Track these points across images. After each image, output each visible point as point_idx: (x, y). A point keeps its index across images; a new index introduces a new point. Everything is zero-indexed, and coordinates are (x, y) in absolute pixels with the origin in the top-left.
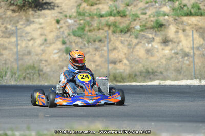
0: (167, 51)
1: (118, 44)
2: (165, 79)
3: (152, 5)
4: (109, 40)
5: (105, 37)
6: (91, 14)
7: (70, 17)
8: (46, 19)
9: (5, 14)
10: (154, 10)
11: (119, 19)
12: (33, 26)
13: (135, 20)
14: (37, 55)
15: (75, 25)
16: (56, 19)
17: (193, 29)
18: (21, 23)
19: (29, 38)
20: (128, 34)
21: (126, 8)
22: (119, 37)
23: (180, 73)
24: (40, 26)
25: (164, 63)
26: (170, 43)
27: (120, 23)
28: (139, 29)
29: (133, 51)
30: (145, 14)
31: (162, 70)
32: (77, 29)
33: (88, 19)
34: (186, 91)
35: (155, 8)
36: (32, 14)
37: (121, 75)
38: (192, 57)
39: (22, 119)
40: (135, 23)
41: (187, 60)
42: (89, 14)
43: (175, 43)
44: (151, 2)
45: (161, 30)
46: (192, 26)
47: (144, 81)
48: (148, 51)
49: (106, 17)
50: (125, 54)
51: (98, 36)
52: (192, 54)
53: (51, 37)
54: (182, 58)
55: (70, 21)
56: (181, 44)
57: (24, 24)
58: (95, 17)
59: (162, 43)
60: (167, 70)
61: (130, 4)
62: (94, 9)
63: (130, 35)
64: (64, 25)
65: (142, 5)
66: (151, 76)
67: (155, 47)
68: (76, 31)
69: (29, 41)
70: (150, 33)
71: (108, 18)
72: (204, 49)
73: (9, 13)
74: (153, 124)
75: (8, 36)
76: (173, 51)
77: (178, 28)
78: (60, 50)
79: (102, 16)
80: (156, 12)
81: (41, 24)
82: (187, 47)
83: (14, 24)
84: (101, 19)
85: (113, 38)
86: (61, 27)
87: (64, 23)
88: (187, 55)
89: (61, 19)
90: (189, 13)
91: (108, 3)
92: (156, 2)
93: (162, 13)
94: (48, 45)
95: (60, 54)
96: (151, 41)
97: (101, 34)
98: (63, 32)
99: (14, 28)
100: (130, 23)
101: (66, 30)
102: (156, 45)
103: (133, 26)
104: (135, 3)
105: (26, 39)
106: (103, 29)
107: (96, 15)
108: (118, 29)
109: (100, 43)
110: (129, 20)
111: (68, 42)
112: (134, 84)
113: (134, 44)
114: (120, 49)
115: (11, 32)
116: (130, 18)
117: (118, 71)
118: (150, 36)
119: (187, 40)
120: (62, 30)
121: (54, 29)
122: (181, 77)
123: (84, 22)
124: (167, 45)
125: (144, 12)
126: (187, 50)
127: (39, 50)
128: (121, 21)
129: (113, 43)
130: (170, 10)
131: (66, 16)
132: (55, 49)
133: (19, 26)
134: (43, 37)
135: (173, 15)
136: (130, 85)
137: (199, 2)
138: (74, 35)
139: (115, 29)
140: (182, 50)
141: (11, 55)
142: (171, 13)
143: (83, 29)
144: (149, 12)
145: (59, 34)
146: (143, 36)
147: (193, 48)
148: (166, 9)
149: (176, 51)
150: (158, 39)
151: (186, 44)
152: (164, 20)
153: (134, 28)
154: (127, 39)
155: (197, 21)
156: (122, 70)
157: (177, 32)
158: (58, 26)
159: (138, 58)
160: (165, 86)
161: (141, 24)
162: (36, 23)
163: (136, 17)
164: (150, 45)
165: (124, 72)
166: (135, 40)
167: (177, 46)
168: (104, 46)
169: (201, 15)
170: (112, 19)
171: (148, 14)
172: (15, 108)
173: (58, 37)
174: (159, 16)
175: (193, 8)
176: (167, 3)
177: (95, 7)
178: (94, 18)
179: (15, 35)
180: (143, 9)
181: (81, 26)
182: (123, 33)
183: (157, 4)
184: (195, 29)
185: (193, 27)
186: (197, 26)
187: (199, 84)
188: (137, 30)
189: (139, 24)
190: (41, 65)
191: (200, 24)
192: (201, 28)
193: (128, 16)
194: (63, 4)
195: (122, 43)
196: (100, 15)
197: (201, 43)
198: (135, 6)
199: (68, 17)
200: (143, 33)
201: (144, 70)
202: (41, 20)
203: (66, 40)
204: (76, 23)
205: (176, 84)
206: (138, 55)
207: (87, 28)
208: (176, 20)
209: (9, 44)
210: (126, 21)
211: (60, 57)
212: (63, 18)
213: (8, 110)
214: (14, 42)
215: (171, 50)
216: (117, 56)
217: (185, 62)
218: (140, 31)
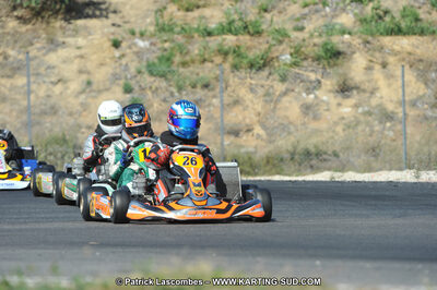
0: (347, 109)
1: (243, 92)
2: (342, 169)
3: (317, 11)
4: (224, 86)
5: (217, 79)
6: (186, 27)
7: (142, 35)
8: (90, 37)
9: (2, 27)
10: (321, 22)
11: (245, 39)
12: (62, 53)
13: (281, 42)
14: (71, 114)
15: (153, 52)
16: (112, 37)
17: (404, 63)
18: (38, 45)
19: (54, 79)
20: (265, 73)
21: (262, 17)
22: (246, 78)
23: (376, 156)
24: (78, 52)
25: (342, 134)
26: (355, 92)
27: (248, 48)
28: (288, 62)
29: (275, 108)
30: (301, 29)
31: (337, 148)
32: (156, 61)
33: (180, 39)
34: (387, 193)
35: (323, 16)
36: (61, 27)
37: (250, 158)
38: (401, 122)
40: (281, 48)
41: (390, 128)
42: (183, 29)
43: (364, 91)
44: (316, 4)
45: (335, 65)
46: (402, 56)
47: (299, 172)
48: (307, 108)
49: (218, 34)
50: (259, 114)
51: (201, 75)
52: (401, 115)
53: (100, 76)
54: (381, 123)
55: (142, 44)
56: (378, 95)
57: (43, 48)
58: (196, 35)
59: (337, 92)
61: (270, 7)
62: (194, 18)
63: (270, 74)
64: (128, 51)
65: (295, 10)
67: (323, 101)
68: (154, 64)
69: (54, 84)
70: (313, 71)
71: (224, 36)
72: (426, 106)
73: (12, 24)
75: (9, 73)
76: (360, 110)
77: (371, 61)
79: (210, 34)
80: (325, 26)
81: (79, 48)
82: (391, 101)
83: (21, 47)
84: (208, 38)
85: (233, 80)
86: (123, 56)
87: (130, 47)
88: (388, 116)
89: (123, 38)
90: (396, 29)
91: (222, 5)
92: (325, 4)
93: (337, 27)
94: (93, 94)
96: (315, 88)
97: (207, 71)
98: (127, 65)
99: (22, 57)
100: (269, 48)
101: (132, 61)
102: (325, 95)
103: (276, 54)
104: (281, 5)
105: (46, 79)
106: (212, 62)
107: (197, 30)
108: (245, 61)
109: (206, 90)
110: (267, 42)
111: (137, 88)
112: (277, 178)
113: (277, 93)
114: (248, 102)
115: (15, 65)
116: (270, 39)
117: (243, 150)
118: (313, 76)
119: (389, 85)
120: (124, 61)
121: (108, 60)
123: (172, 45)
124: (348, 97)
125: (300, 25)
126: (390, 107)
127: (74, 103)
128: (249, 43)
129: (234, 91)
130: (355, 22)
131: (133, 33)
133: (33, 52)
134: (84, 77)
135: (362, 32)
136: (269, 181)
137: (417, 5)
138: (151, 73)
139: (237, 60)
140: (380, 106)
141: (14, 114)
142: (358, 28)
143: (169, 60)
144: (309, 26)
145: (118, 71)
146: (297, 76)
147: (403, 103)
148: (346, 19)
149: (366, 109)
150: (328, 84)
151: (387, 94)
152: (343, 42)
153: (278, 58)
154: (263, 82)
155: (413, 45)
156: (251, 149)
157: (369, 69)
158: (117, 53)
159: (285, 122)
160: (342, 182)
161: (292, 51)
162: (70, 46)
163: (281, 36)
164: (312, 96)
165: (256, 152)
166: (280, 84)
167: (370, 97)
168: (214, 97)
169: (422, 33)
170: (230, 39)
171: (306, 30)
172: (23, 227)
173: (115, 77)
174: (332, 35)
175: (403, 17)
176: (349, 7)
177: (196, 13)
178: (193, 37)
179: (24, 72)
180: (298, 20)
181: (165, 53)
182: (254, 71)
183: (327, 9)
184: (409, 62)
185: (403, 60)
186: (412, 57)
187: (416, 180)
188: (285, 64)
189: (289, 50)
190: (79, 135)
191: (418, 51)
192: (421, 60)
193: (265, 34)
194: (128, 7)
195: (252, 90)
196: (205, 30)
197: (421, 93)
198: (280, 12)
199: (138, 35)
200: (297, 70)
202: (81, 41)
203: (133, 83)
204: (153, 48)
205: (367, 180)
206: (287, 117)
207: (177, 59)
208: (368, 42)
209: (10, 90)
210: (260, 44)
212: (127, 36)
213: (9, 230)
214: (23, 86)
215: (356, 106)
216: (240, 118)
217: (386, 133)
218: (291, 66)
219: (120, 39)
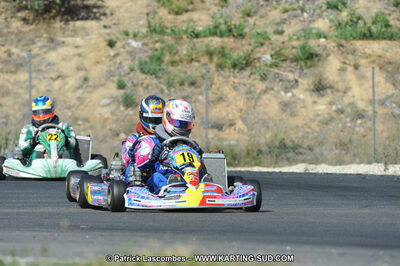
0: (322, 106)
1: (227, 90)
2: (316, 161)
3: (295, 16)
4: (209, 83)
5: (203, 77)
6: (176, 30)
7: (135, 36)
8: (88, 37)
9: (7, 27)
10: (299, 27)
11: (229, 42)
12: (62, 51)
13: (262, 44)
14: (69, 108)
15: (145, 52)
16: (108, 38)
17: (374, 65)
18: (40, 44)
19: (54, 75)
20: (247, 72)
21: (245, 21)
22: (229, 77)
24: (76, 51)
25: (317, 129)
26: (329, 91)
27: (232, 49)
28: (269, 63)
29: (256, 104)
30: (281, 33)
31: (312, 143)
32: (148, 60)
33: (169, 40)
34: (355, 185)
35: (301, 21)
36: (61, 27)
37: (232, 151)
38: (370, 119)
39: (34, 234)
40: (263, 49)
41: (361, 125)
42: (173, 31)
43: (338, 91)
44: (294, 10)
45: (310, 66)
46: (372, 59)
47: (276, 164)
48: (285, 106)
49: (205, 36)
50: (241, 110)
51: (189, 73)
52: (371, 112)
53: (95, 73)
54: (352, 120)
55: (135, 44)
56: (350, 94)
57: (45, 46)
58: (185, 37)
59: (313, 91)
60: (321, 144)
61: (252, 12)
62: (184, 21)
63: (252, 73)
64: (122, 50)
65: (275, 14)
66: (291, 155)
67: (300, 99)
68: (146, 63)
69: (54, 79)
70: (291, 71)
71: (210, 38)
72: (394, 105)
73: (16, 24)
74: (288, 248)
75: (13, 69)
76: (334, 108)
77: (344, 63)
78: (114, 99)
79: (197, 36)
80: (303, 30)
81: (77, 47)
82: (362, 100)
83: (24, 45)
84: (195, 40)
85: (218, 79)
86: (118, 54)
87: (124, 47)
88: (361, 115)
89: (118, 38)
90: (368, 34)
91: (209, 9)
92: (303, 10)
93: (314, 31)
94: (89, 89)
95: (112, 107)
96: (292, 87)
97: (194, 70)
98: (120, 63)
99: (24, 54)
100: (252, 50)
101: (126, 60)
102: (302, 94)
103: (258, 55)
104: (263, 11)
105: (46, 75)
106: (199, 61)
107: (186, 32)
108: (229, 63)
109: (193, 88)
110: (250, 44)
111: (129, 85)
112: (256, 169)
113: (258, 91)
114: (231, 99)
115: (19, 62)
116: (253, 40)
117: (225, 143)
118: (291, 76)
119: (361, 85)
120: (118, 60)
121: (104, 59)
122: (348, 158)
123: (162, 45)
124: (323, 95)
125: (280, 29)
126: (361, 105)
127: (72, 98)
128: (234, 45)
129: (218, 89)
130: (330, 27)
131: (127, 34)
132: (103, 97)
133: (35, 50)
134: (82, 74)
135: (336, 37)
136: (248, 172)
137: (387, 12)
138: (143, 71)
139: (221, 60)
140: (352, 105)
141: (17, 107)
142: (333, 33)
143: (159, 59)
144: (289, 30)
145: (112, 68)
146: (277, 76)
147: (372, 102)
148: (322, 24)
149: (339, 107)
150: (306, 83)
151: (358, 95)
152: (319, 46)
153: (259, 59)
154: (242, 81)
155: (383, 49)
156: (232, 142)
157: (342, 70)
158: (112, 52)
159: (266, 118)
160: (315, 174)
161: (273, 52)
162: (69, 45)
163: (263, 39)
164: (289, 94)
165: (237, 145)
166: (261, 83)
167: (343, 96)
168: (200, 94)
169: (391, 38)
170: (216, 41)
171: (286, 34)
172: (21, 210)
173: (110, 75)
174: (309, 38)
175: (374, 23)
176: (325, 13)
177: (185, 17)
178: (181, 38)
179: (27, 68)
180: (278, 24)
181: (156, 53)
182: (237, 70)
183: (305, 15)
184: (379, 64)
185: (374, 62)
186: (382, 60)
187: (383, 173)
188: (266, 65)
189: (270, 52)
191: (388, 55)
192: (390, 63)
193: (248, 37)
194: (122, 10)
195: (234, 88)
196: (193, 32)
197: (390, 93)
198: (262, 17)
199: (131, 36)
200: (276, 70)
201: (277, 143)
202: (79, 41)
203: (126, 80)
204: (145, 47)
205: (338, 172)
206: (266, 113)
207: (167, 58)
208: (342, 46)
209: (14, 84)
210: (243, 45)
211: (112, 113)
212: (121, 37)
213: (8, 214)
214: (25, 82)
215: (331, 104)
216: (224, 113)
217: (357, 129)
218: (271, 66)
219: (115, 39)
